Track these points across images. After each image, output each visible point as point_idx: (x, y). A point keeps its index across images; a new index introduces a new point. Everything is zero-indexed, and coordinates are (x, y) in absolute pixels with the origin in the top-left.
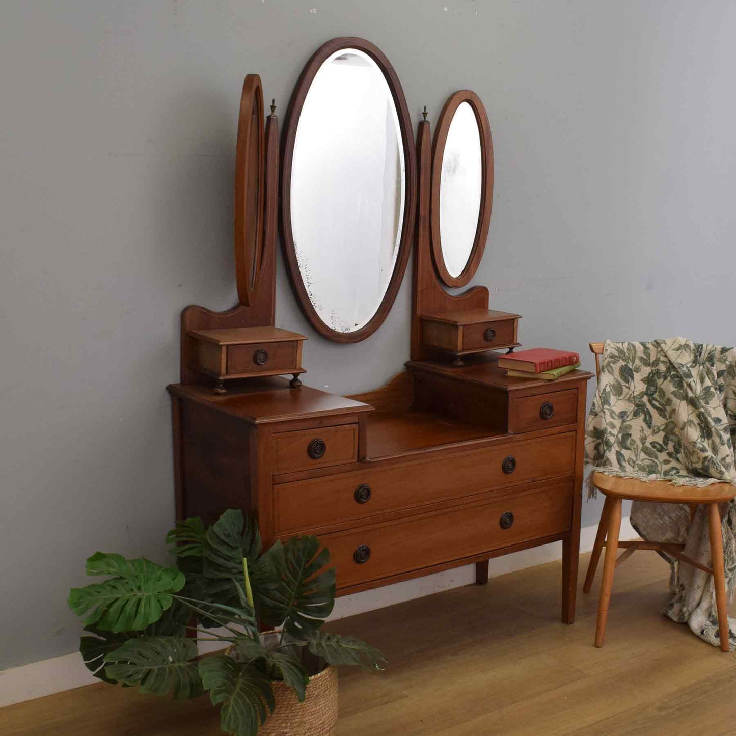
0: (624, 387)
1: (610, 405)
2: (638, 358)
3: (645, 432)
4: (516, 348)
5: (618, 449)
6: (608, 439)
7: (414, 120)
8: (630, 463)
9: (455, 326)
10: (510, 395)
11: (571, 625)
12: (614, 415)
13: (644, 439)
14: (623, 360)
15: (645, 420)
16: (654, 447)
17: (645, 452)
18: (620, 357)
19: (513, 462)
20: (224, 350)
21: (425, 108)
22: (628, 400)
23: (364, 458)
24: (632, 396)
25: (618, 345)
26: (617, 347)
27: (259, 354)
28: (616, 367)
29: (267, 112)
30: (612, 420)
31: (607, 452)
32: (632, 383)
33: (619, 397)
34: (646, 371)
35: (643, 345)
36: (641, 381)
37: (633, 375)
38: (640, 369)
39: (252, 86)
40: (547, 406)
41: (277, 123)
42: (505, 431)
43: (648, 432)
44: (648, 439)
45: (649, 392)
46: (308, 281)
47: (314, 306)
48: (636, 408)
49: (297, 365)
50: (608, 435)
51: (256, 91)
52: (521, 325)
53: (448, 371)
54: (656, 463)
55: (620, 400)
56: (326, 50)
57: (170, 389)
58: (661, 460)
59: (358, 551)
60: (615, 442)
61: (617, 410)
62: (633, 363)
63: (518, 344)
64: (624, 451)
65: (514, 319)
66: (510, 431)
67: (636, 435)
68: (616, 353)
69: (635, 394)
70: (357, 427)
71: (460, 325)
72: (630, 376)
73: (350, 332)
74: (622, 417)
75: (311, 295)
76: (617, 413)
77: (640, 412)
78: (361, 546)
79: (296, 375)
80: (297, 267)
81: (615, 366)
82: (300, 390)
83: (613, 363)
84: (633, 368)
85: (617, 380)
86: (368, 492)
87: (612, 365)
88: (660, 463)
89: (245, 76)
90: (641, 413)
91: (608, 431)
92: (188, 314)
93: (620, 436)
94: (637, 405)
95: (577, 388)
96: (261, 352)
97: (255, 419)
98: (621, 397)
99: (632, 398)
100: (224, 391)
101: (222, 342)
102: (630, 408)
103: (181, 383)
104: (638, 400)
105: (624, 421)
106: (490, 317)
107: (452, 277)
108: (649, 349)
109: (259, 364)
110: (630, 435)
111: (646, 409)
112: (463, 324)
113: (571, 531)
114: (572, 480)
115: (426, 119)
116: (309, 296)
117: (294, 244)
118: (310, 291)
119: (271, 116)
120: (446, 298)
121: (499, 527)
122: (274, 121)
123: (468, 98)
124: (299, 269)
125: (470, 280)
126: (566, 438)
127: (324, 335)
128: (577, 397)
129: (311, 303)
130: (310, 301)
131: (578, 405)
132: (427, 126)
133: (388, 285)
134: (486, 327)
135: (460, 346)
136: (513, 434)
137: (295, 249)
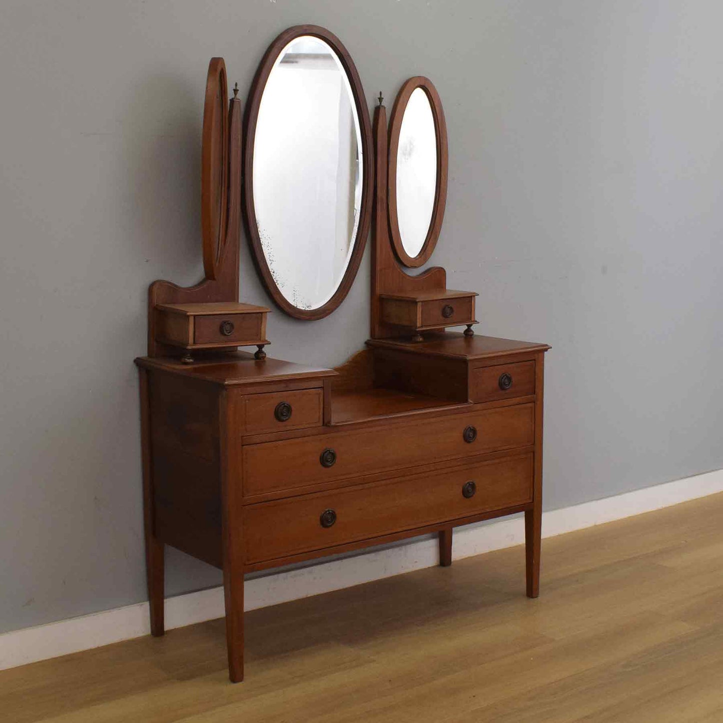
4: (474, 325)
7: (371, 105)
9: (414, 302)
10: (470, 365)
11: (536, 599)
19: (474, 431)
20: (191, 320)
21: (381, 93)
23: (329, 422)
27: (225, 326)
29: (230, 95)
39: (217, 69)
40: (505, 376)
41: (240, 106)
42: (465, 401)
46: (271, 259)
47: (276, 283)
49: (262, 337)
51: (221, 73)
52: (478, 302)
53: (409, 347)
56: (286, 37)
57: (138, 362)
59: (325, 515)
63: (476, 321)
65: (471, 297)
66: (470, 401)
70: (322, 391)
71: (419, 302)
73: (312, 309)
75: (274, 272)
78: (327, 510)
79: (260, 347)
80: (260, 245)
82: (265, 361)
86: (333, 456)
89: (209, 60)
92: (155, 288)
95: (535, 360)
96: (227, 323)
97: (225, 380)
100: (191, 360)
101: (191, 312)
103: (149, 356)
106: (447, 295)
107: (409, 257)
109: (226, 335)
112: (422, 300)
113: (533, 502)
114: (533, 452)
115: (381, 104)
116: (272, 273)
117: (257, 223)
118: (272, 269)
119: (234, 98)
120: (404, 277)
121: (462, 496)
122: (236, 104)
123: (422, 83)
124: (262, 247)
125: (427, 261)
126: (526, 408)
127: (286, 312)
128: (534, 369)
129: (273, 281)
130: (272, 278)
131: (536, 376)
132: (382, 110)
133: (348, 264)
134: (444, 304)
135: (420, 322)
136: (473, 404)
137: (258, 228)
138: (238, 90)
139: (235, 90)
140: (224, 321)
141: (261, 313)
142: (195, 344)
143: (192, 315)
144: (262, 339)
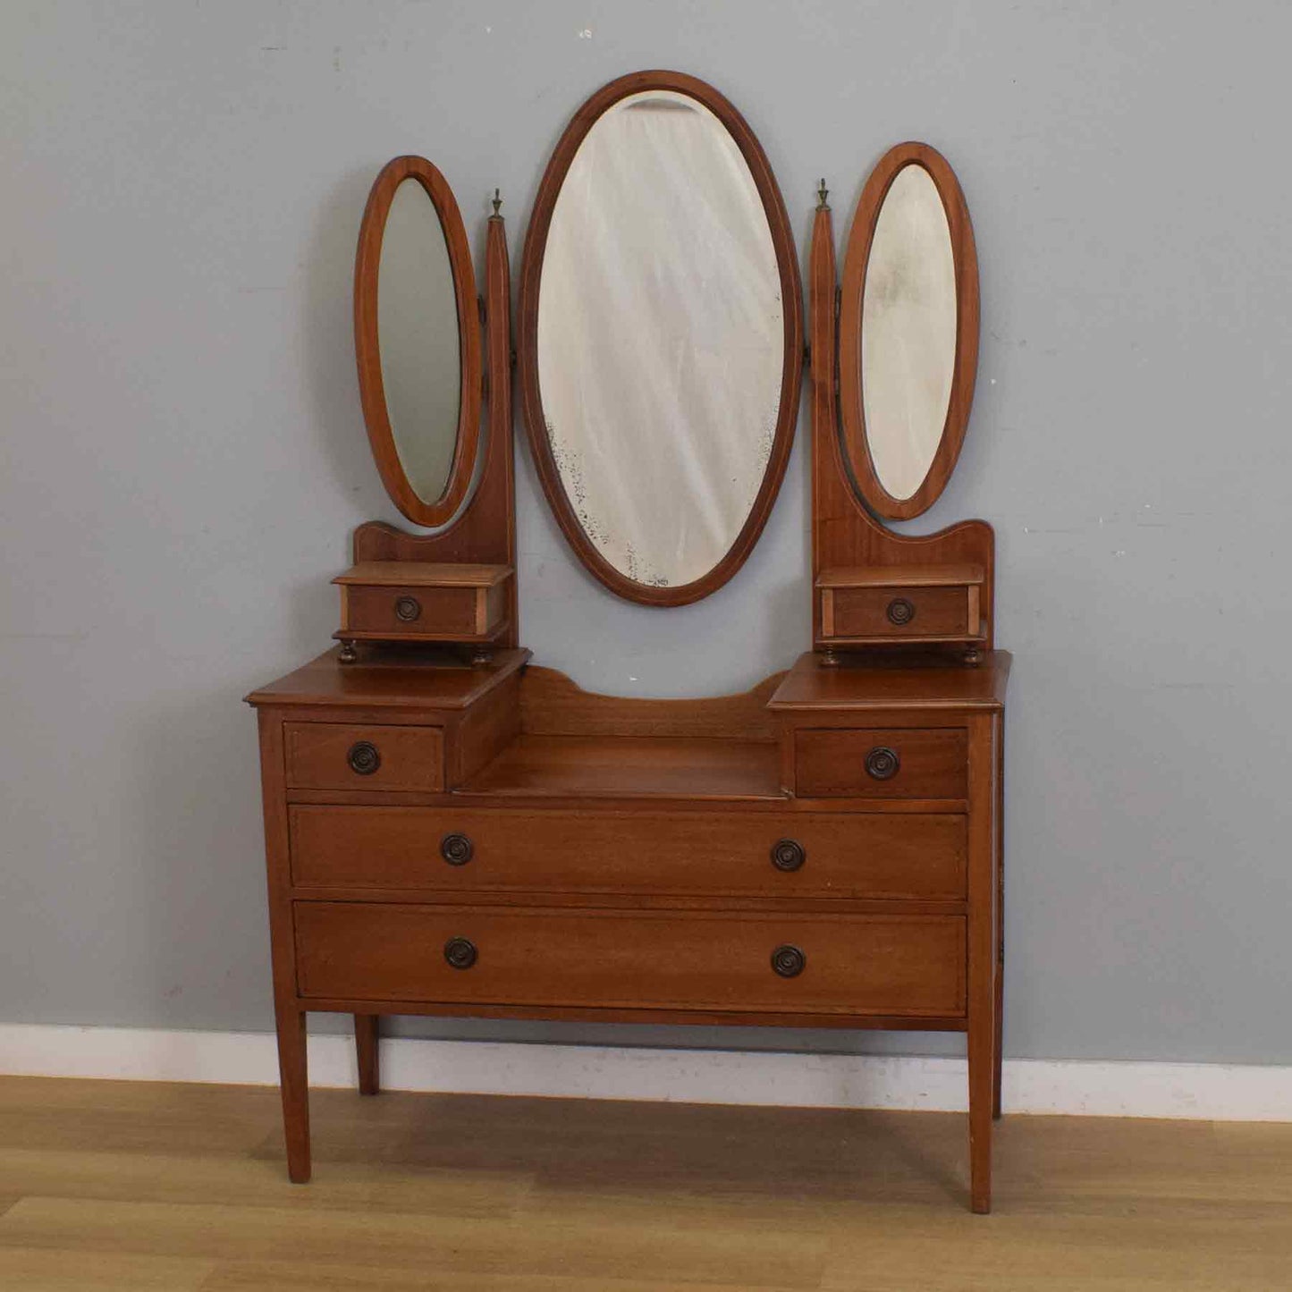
10: (782, 719)
19: (797, 851)
20: (344, 591)
27: (403, 605)
39: (395, 175)
46: (578, 493)
49: (479, 629)
59: (452, 946)
65: (966, 586)
66: (786, 790)
70: (441, 734)
71: (825, 588)
73: (668, 586)
78: (458, 938)
86: (467, 848)
95: (964, 727)
96: (406, 600)
109: (404, 620)
112: (831, 585)
113: (966, 1017)
114: (964, 915)
115: (824, 202)
116: (581, 519)
117: (548, 429)
118: (582, 511)
119: (493, 216)
120: (883, 537)
121: (770, 970)
122: (495, 226)
123: (914, 156)
124: (558, 472)
125: (928, 508)
126: (938, 824)
127: (612, 589)
128: (964, 747)
129: (584, 532)
130: (582, 527)
131: (969, 762)
132: (823, 215)
133: (751, 507)
134: (892, 596)
135: (828, 628)
136: (794, 797)
137: (550, 438)
138: (500, 202)
139: (494, 202)
140: (405, 598)
141: (475, 588)
142: (350, 630)
143: (343, 584)
144: (478, 633)
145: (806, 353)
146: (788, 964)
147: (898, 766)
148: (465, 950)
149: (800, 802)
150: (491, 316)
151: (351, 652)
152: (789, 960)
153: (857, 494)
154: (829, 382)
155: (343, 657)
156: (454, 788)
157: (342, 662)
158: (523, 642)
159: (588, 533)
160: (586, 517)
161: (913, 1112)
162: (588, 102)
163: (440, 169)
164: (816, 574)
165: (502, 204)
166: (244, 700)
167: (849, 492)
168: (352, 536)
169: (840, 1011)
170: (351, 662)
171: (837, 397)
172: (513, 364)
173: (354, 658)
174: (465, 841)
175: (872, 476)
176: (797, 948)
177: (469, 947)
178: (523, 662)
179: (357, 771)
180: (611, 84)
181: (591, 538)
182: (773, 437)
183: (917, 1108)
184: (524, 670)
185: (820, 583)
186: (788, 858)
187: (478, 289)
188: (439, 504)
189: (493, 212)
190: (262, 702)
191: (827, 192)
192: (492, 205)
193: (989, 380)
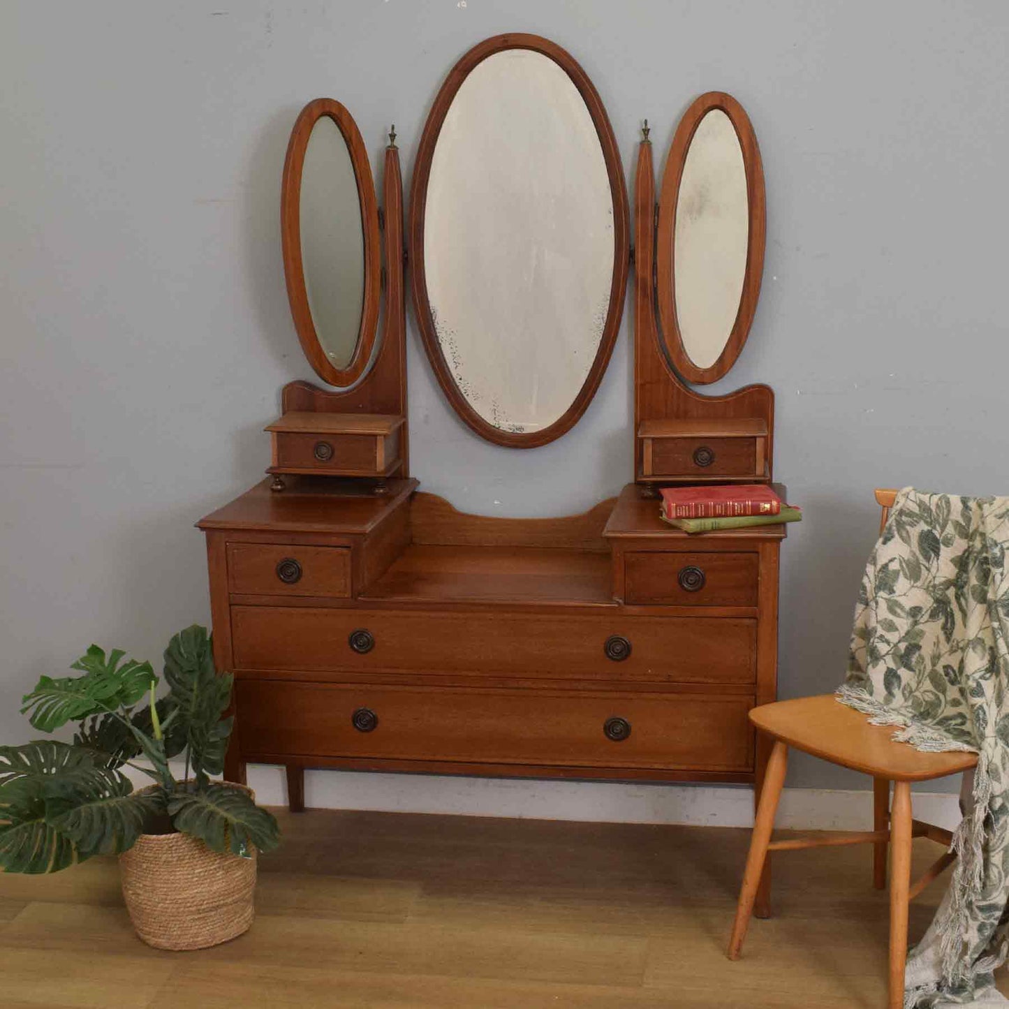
0: (922, 567)
1: (892, 591)
2: (952, 523)
3: (941, 646)
5: (892, 665)
6: (876, 647)
8: (905, 692)
12: (899, 611)
13: (936, 658)
14: (926, 522)
15: (944, 628)
16: (947, 674)
17: (932, 681)
18: (921, 518)
22: (927, 589)
24: (932, 583)
25: (922, 496)
26: (920, 500)
28: (915, 532)
30: (891, 617)
31: (870, 666)
32: (935, 562)
33: (915, 582)
34: (960, 545)
35: (964, 502)
36: (951, 561)
37: (939, 549)
38: (953, 542)
40: (690, 571)
43: (945, 648)
44: (942, 659)
45: (960, 583)
48: (935, 605)
50: (876, 640)
54: (940, 701)
55: (917, 587)
58: (948, 699)
60: (887, 654)
61: (908, 603)
62: (942, 531)
64: (903, 672)
65: (754, 438)
67: (927, 650)
68: (916, 510)
69: (937, 582)
71: (646, 438)
72: (933, 550)
73: (524, 432)
74: (914, 616)
76: (907, 608)
77: (939, 612)
81: (912, 529)
83: (909, 525)
84: (941, 539)
85: (915, 554)
87: (908, 528)
88: (946, 702)
90: (940, 614)
91: (878, 634)
93: (903, 646)
94: (937, 601)
95: (756, 552)
98: (918, 584)
99: (932, 587)
102: (927, 602)
104: (940, 592)
105: (916, 623)
108: (971, 510)
110: (919, 647)
111: (949, 609)
112: (652, 436)
113: (753, 772)
114: (752, 695)
115: (646, 138)
116: (457, 381)
117: (432, 311)
118: (458, 374)
119: (389, 147)
120: (689, 397)
121: (603, 735)
122: (391, 154)
123: (717, 103)
124: (440, 344)
125: (724, 375)
126: (736, 626)
127: (480, 434)
128: (756, 567)
129: (460, 391)
130: (457, 387)
131: (759, 578)
132: (645, 147)
133: (588, 373)
134: (697, 445)
135: (647, 468)
136: (623, 604)
137: (434, 318)
138: (395, 135)
139: (391, 135)
140: (320, 442)
141: (375, 436)
142: (279, 467)
143: (274, 431)
144: (378, 470)
145: (632, 254)
146: (617, 731)
147: (703, 581)
148: (367, 718)
149: (628, 607)
150: (389, 226)
151: (281, 483)
152: (618, 728)
153: (669, 363)
154: (649, 279)
155: (274, 487)
156: (359, 595)
157: (274, 491)
158: (413, 473)
159: (463, 391)
160: (461, 379)
161: (705, 827)
162: (464, 58)
163: (348, 109)
164: (637, 426)
165: (396, 137)
166: (196, 526)
167: (663, 360)
168: (281, 391)
169: (656, 766)
170: (279, 491)
171: (655, 290)
172: (405, 261)
173: (283, 487)
174: (366, 635)
175: (681, 351)
176: (623, 718)
177: (371, 715)
178: (412, 490)
179: (283, 581)
180: (481, 44)
181: (465, 395)
182: (605, 319)
183: (709, 825)
184: (414, 495)
185: (641, 434)
186: (619, 651)
187: (377, 204)
188: (348, 369)
189: (389, 143)
190: (210, 528)
191: (649, 130)
192: (389, 138)
193: (772, 278)
